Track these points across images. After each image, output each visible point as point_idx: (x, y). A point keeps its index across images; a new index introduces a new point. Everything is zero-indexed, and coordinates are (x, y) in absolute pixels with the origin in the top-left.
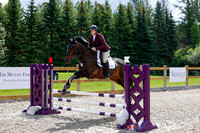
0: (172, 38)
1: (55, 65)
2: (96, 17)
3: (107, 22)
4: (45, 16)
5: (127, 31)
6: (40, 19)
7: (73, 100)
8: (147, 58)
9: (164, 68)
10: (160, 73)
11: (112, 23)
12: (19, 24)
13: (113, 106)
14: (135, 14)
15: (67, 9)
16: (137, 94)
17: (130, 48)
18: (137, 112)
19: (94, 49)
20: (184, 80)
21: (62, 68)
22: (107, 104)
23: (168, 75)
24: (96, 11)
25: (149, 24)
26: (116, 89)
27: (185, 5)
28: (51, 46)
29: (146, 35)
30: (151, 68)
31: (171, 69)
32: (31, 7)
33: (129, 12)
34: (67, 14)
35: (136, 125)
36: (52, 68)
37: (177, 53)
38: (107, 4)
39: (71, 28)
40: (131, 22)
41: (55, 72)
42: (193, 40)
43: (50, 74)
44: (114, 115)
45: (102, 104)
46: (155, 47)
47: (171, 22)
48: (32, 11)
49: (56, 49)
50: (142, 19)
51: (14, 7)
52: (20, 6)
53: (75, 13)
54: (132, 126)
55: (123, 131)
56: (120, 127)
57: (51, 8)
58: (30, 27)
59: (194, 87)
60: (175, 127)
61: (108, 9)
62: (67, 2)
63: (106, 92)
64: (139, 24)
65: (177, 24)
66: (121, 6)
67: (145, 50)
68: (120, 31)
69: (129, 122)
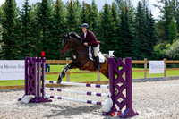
0: (151, 34)
1: (47, 58)
2: (84, 16)
3: (93, 20)
4: (38, 14)
5: (111, 28)
6: (33, 17)
7: (63, 89)
8: (129, 52)
9: (145, 61)
10: (141, 66)
11: (98, 21)
12: (14, 22)
13: (99, 95)
14: (118, 13)
15: (58, 8)
16: (120, 85)
17: (114, 43)
18: (120, 100)
19: (86, 44)
20: (163, 72)
21: (53, 61)
22: (94, 93)
23: (148, 67)
24: (84, 10)
25: (132, 22)
26: (102, 80)
27: (163, 5)
28: (43, 41)
29: (128, 31)
30: (133, 61)
31: (151, 62)
32: (26, 7)
33: (113, 11)
34: (58, 13)
35: (120, 112)
36: (44, 61)
37: (156, 48)
38: (93, 4)
39: (61, 25)
40: (115, 20)
41: (47, 64)
42: (170, 36)
43: (42, 66)
44: (100, 103)
45: (89, 94)
46: (137, 42)
47: (151, 20)
48: (26, 10)
49: (48, 44)
50: (125, 18)
51: (10, 6)
52: (15, 5)
53: (65, 12)
54: (116, 113)
55: (108, 117)
56: (106, 114)
57: (44, 7)
58: (25, 25)
59: (172, 78)
60: (154, 114)
61: (94, 8)
62: (57, 2)
63: (92, 83)
64: (123, 22)
65: (156, 22)
66: (106, 6)
67: (127, 45)
68: (105, 28)
69: (113, 109)
